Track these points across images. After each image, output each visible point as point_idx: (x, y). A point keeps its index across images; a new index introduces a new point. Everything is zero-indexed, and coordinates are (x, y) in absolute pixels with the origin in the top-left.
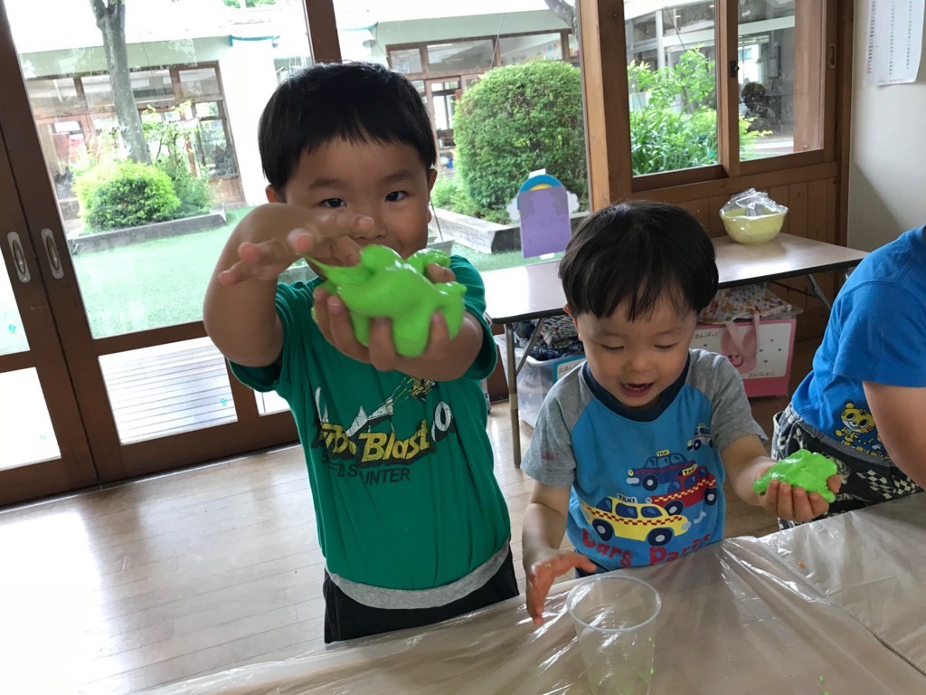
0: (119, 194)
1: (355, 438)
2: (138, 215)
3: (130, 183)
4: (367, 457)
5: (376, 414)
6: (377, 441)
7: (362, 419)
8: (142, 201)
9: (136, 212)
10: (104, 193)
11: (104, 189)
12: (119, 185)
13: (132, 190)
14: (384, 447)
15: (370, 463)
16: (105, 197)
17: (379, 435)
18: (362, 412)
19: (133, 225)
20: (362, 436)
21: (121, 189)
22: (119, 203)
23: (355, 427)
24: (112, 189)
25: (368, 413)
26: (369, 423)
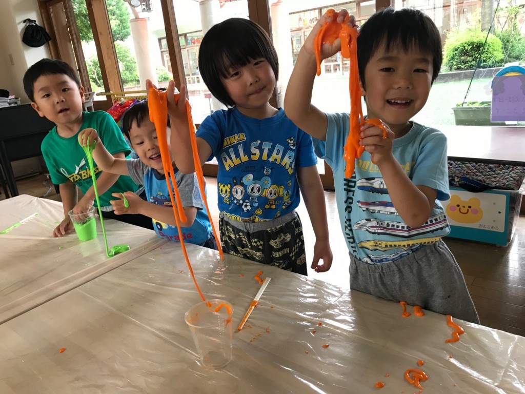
0: (464, 51)
1: (78, 174)
2: (472, 63)
3: (473, 43)
4: (83, 178)
5: (80, 166)
6: (84, 173)
7: (77, 169)
8: (476, 55)
9: (471, 62)
10: (456, 50)
11: (457, 47)
12: (466, 45)
13: (473, 49)
14: (87, 174)
15: (85, 179)
16: (456, 52)
17: (84, 171)
18: (76, 166)
19: (467, 69)
20: (80, 173)
21: (466, 48)
22: (463, 56)
23: (77, 172)
24: (461, 47)
25: (78, 166)
26: (80, 169)
